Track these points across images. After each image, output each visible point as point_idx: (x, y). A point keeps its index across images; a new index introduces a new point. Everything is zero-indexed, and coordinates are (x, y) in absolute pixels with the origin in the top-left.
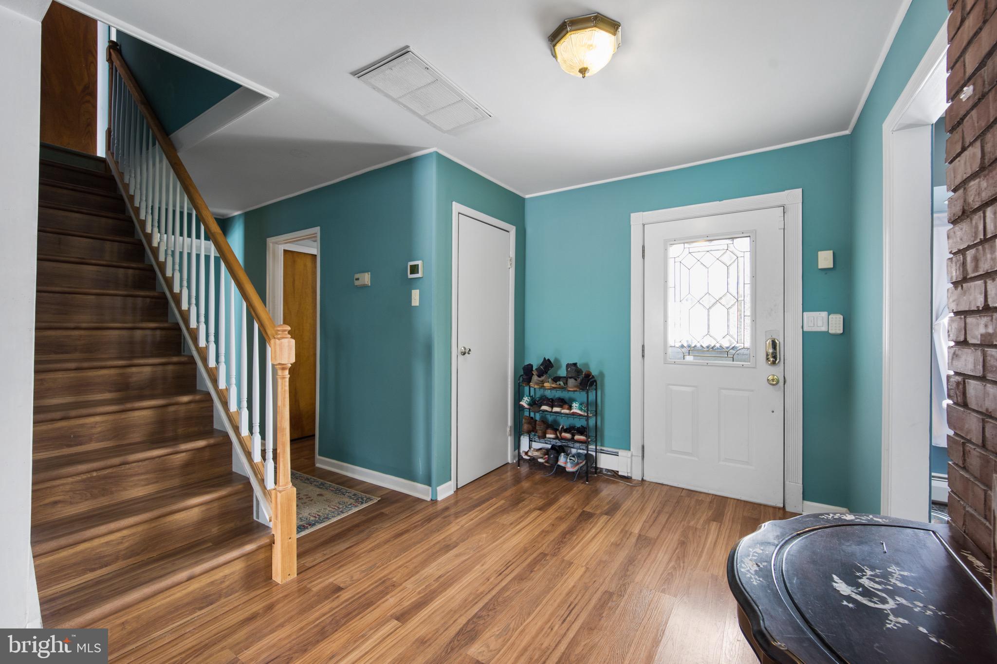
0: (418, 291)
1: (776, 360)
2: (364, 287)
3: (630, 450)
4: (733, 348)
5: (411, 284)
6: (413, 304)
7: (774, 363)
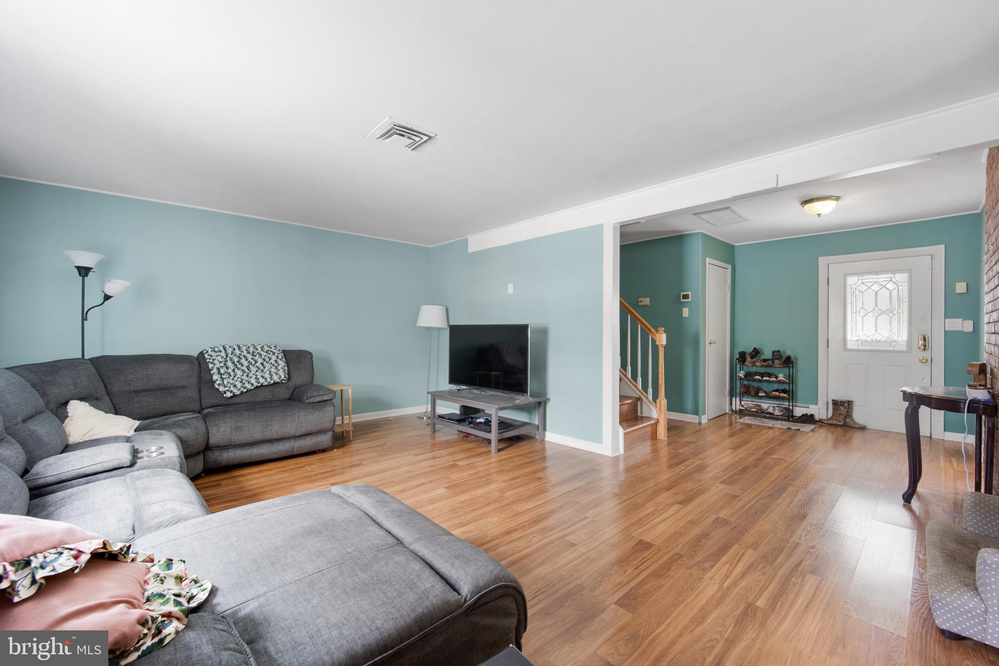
0: (687, 309)
1: (926, 347)
2: (646, 306)
3: (817, 405)
4: (894, 341)
5: (683, 305)
6: (684, 316)
7: (924, 349)
